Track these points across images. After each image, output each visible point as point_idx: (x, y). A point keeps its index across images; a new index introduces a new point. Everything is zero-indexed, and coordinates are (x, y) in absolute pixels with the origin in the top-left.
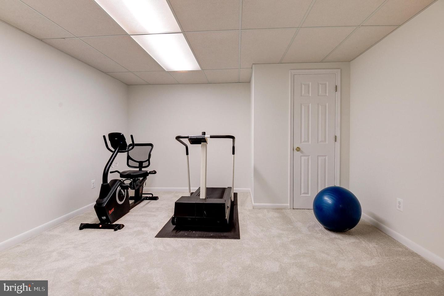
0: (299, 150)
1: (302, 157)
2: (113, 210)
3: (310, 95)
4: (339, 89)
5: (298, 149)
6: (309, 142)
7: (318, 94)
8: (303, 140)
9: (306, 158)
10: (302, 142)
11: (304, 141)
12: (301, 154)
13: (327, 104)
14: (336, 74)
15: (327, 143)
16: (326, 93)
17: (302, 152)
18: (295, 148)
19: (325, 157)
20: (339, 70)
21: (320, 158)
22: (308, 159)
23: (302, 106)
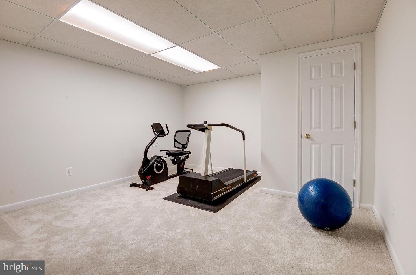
0: (309, 138)
1: (312, 145)
2: (150, 176)
3: (322, 78)
4: (358, 66)
5: (308, 136)
6: (321, 129)
7: (332, 75)
8: (313, 127)
9: (317, 146)
10: (312, 128)
11: (315, 128)
12: (311, 142)
13: (343, 85)
14: (355, 49)
15: (344, 129)
16: (341, 73)
17: (312, 140)
18: (304, 135)
19: (341, 146)
20: (358, 45)
21: (334, 147)
22: (320, 148)
23: (312, 89)
